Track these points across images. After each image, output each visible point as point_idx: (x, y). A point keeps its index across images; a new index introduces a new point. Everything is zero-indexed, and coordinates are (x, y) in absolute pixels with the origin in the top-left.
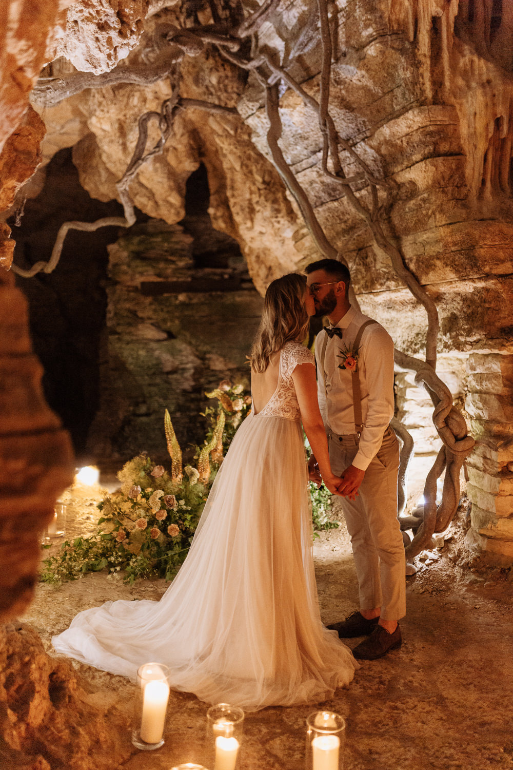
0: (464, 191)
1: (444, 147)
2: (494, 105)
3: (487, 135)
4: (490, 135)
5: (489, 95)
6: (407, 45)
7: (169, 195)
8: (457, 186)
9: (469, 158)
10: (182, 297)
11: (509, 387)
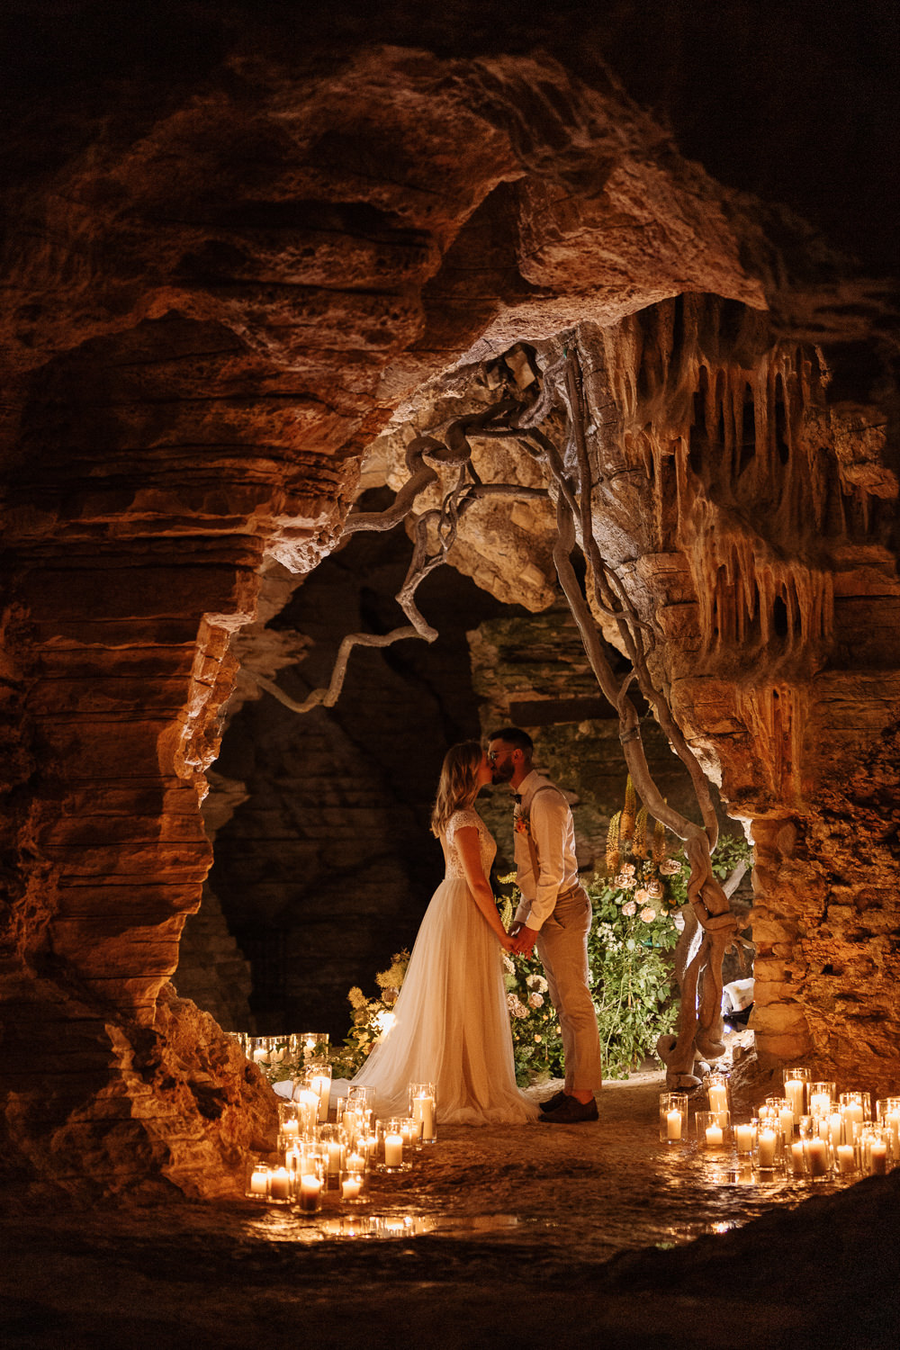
0: (697, 641)
1: (677, 595)
2: (714, 555)
3: (710, 586)
4: (714, 585)
5: (709, 543)
6: (645, 482)
7: (522, 572)
8: (691, 638)
9: (701, 607)
10: (584, 728)
11: (766, 856)
